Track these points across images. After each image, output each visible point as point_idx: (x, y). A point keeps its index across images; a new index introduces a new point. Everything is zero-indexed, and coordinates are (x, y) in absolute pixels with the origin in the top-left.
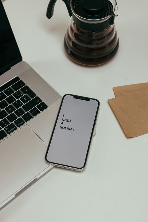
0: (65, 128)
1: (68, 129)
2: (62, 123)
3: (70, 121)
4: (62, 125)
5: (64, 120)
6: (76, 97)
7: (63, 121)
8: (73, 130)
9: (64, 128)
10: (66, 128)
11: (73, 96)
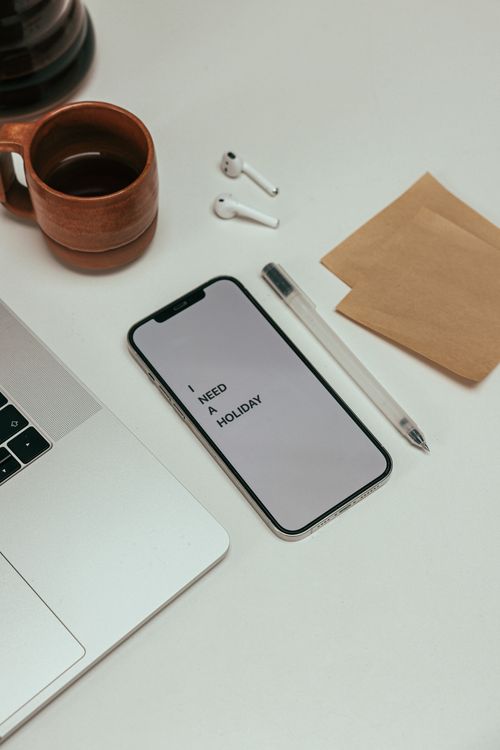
0: (234, 415)
1: (243, 409)
2: (212, 410)
3: (222, 388)
4: (218, 416)
5: (206, 398)
6: (162, 315)
7: (207, 404)
8: (258, 400)
9: (229, 418)
10: (237, 413)
11: (153, 320)
